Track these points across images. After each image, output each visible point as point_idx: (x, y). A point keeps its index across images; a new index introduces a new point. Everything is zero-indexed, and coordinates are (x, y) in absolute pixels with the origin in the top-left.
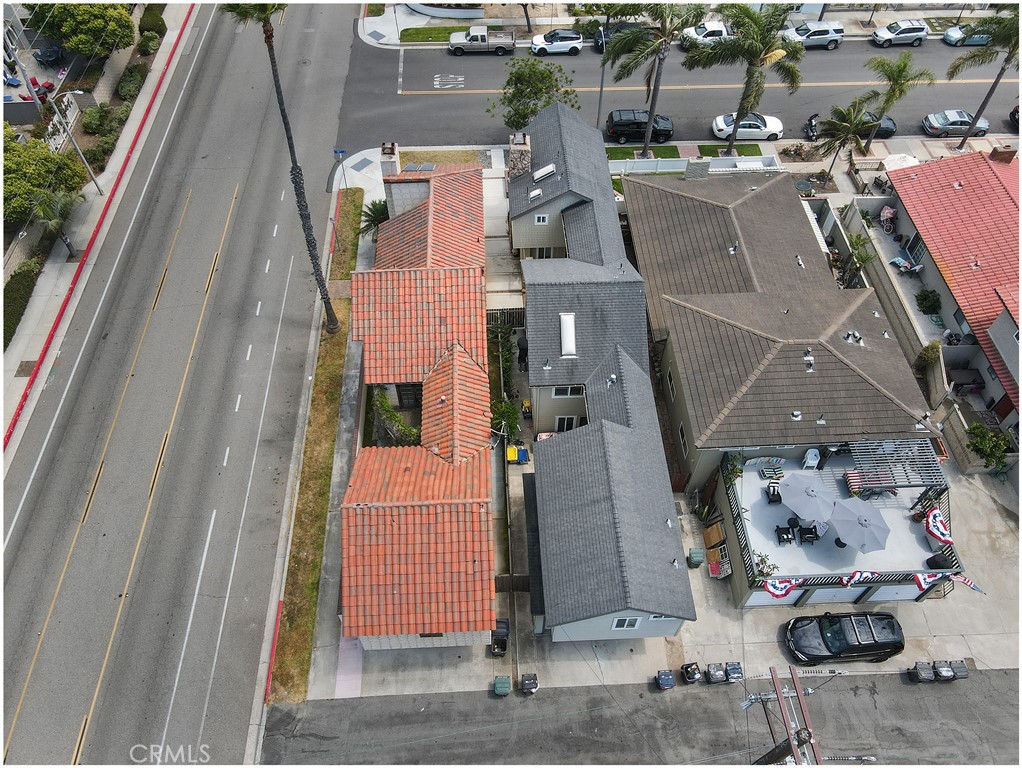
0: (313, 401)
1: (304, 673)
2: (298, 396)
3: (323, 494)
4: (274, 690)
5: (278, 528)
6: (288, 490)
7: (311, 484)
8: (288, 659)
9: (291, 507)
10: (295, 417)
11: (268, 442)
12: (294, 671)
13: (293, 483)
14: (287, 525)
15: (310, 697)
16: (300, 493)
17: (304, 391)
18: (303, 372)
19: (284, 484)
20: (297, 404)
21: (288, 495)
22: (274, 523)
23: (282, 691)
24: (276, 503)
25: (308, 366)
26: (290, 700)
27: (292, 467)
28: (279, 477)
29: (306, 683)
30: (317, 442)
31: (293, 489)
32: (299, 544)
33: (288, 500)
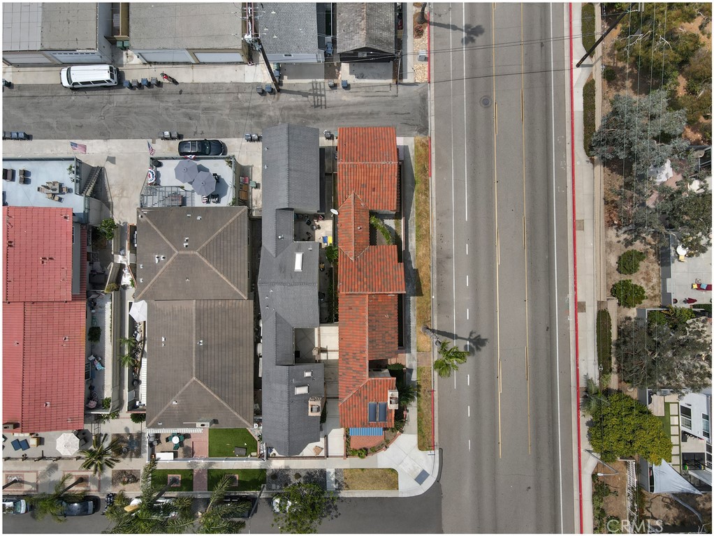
0: (430, 280)
1: (416, 147)
2: (438, 285)
3: (419, 227)
4: (427, 141)
5: (437, 212)
6: (435, 231)
7: (425, 233)
8: (423, 153)
9: (432, 222)
10: (438, 273)
11: (449, 257)
12: (420, 148)
13: (434, 234)
14: (434, 214)
15: (413, 138)
16: (429, 228)
17: (435, 289)
18: (438, 301)
19: (438, 234)
20: (438, 281)
21: (435, 228)
22: (440, 214)
23: (424, 141)
24: (440, 224)
25: (435, 305)
26: (420, 137)
27: (435, 243)
28: (441, 238)
29: (415, 144)
30: (425, 255)
31: (433, 231)
32: (426, 202)
33: (435, 226)
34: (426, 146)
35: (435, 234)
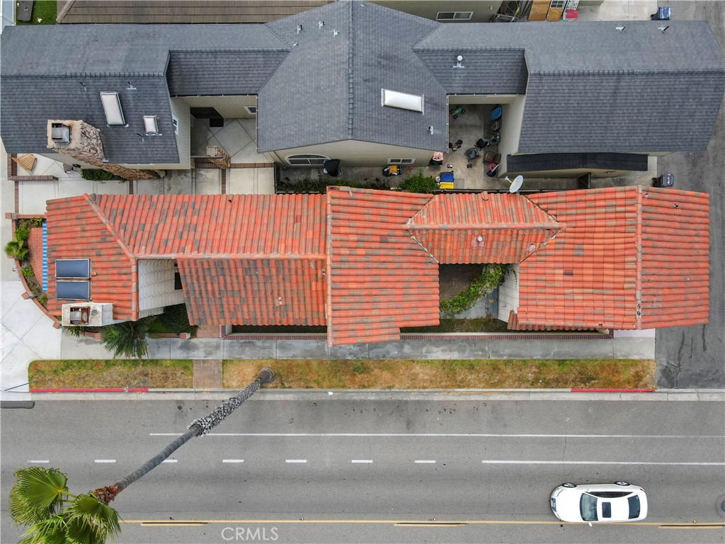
0: (364, 387)
1: (634, 363)
2: (354, 403)
3: (471, 367)
4: (646, 385)
5: (500, 402)
6: (462, 398)
7: (459, 378)
9: (480, 393)
10: (379, 404)
11: (409, 425)
12: (632, 371)
13: (456, 396)
14: (497, 395)
15: (652, 356)
16: (468, 386)
17: (347, 397)
18: (323, 402)
19: (455, 403)
20: (363, 403)
21: (468, 398)
22: (496, 407)
23: (647, 378)
24: (476, 408)
25: (315, 398)
26: (654, 371)
27: (437, 398)
28: (448, 409)
29: (641, 361)
30: (414, 377)
31: (461, 394)
32: (521, 381)
33: (473, 398)
34: (637, 383)
35: (456, 399)
